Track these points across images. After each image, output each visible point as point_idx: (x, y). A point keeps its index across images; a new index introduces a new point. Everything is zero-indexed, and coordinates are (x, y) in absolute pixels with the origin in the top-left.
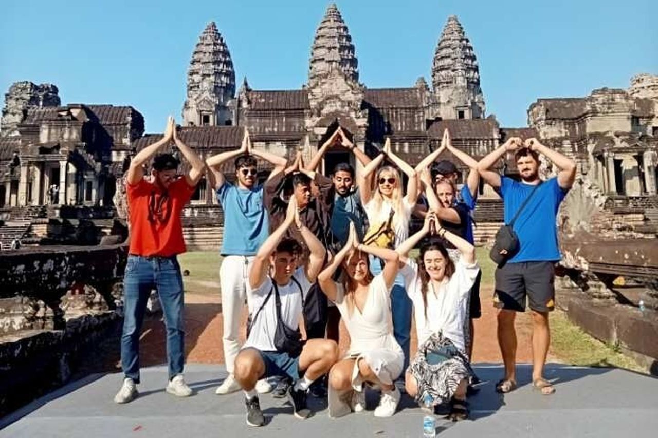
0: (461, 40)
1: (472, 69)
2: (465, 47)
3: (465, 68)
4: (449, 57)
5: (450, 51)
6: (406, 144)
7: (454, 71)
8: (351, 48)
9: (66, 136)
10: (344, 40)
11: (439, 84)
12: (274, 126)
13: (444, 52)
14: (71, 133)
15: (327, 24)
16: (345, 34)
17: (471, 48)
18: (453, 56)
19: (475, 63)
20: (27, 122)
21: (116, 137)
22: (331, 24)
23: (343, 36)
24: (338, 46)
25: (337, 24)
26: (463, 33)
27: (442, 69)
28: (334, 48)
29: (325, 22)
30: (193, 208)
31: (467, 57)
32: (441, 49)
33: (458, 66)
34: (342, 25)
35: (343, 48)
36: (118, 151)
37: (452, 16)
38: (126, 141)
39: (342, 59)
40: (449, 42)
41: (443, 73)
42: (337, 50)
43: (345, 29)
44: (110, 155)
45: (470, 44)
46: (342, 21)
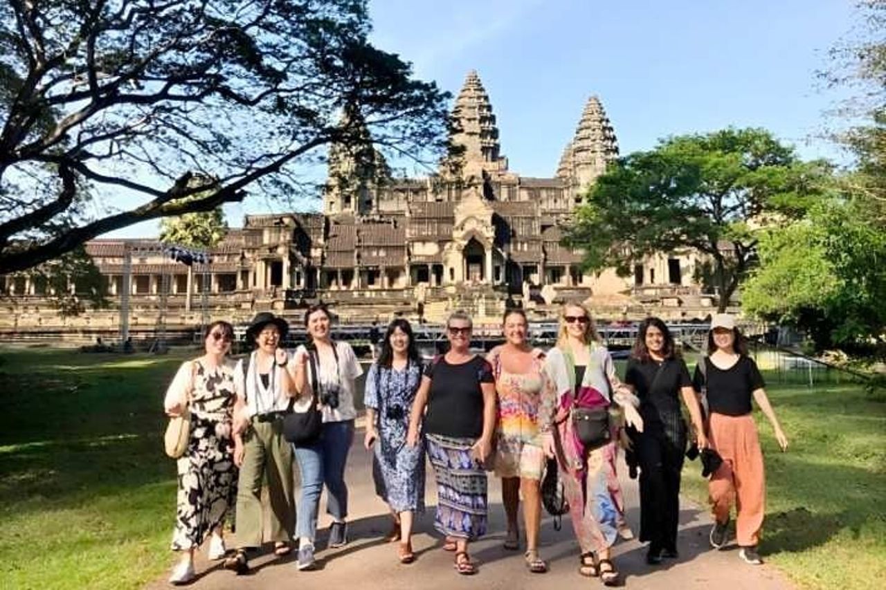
0: (601, 121)
1: (612, 150)
2: (604, 128)
3: (604, 149)
4: (588, 138)
5: (590, 131)
6: (526, 245)
7: (593, 152)
8: (492, 119)
9: (282, 239)
10: (485, 111)
11: (578, 165)
12: (427, 231)
13: (583, 133)
14: (285, 237)
15: (467, 92)
16: (486, 103)
17: (611, 129)
18: (593, 138)
19: (615, 144)
20: (249, 227)
21: (313, 238)
22: (472, 93)
23: (484, 107)
24: (478, 117)
25: (478, 93)
26: (604, 114)
27: (581, 150)
28: (474, 119)
29: (464, 91)
30: (371, 291)
31: (607, 138)
32: (582, 129)
33: (597, 148)
34: (483, 94)
35: (483, 119)
36: (316, 248)
37: (592, 95)
38: (321, 241)
39: (483, 131)
40: (591, 123)
41: (583, 154)
42: (477, 122)
43: (486, 98)
44: (309, 251)
45: (610, 125)
46: (482, 90)
